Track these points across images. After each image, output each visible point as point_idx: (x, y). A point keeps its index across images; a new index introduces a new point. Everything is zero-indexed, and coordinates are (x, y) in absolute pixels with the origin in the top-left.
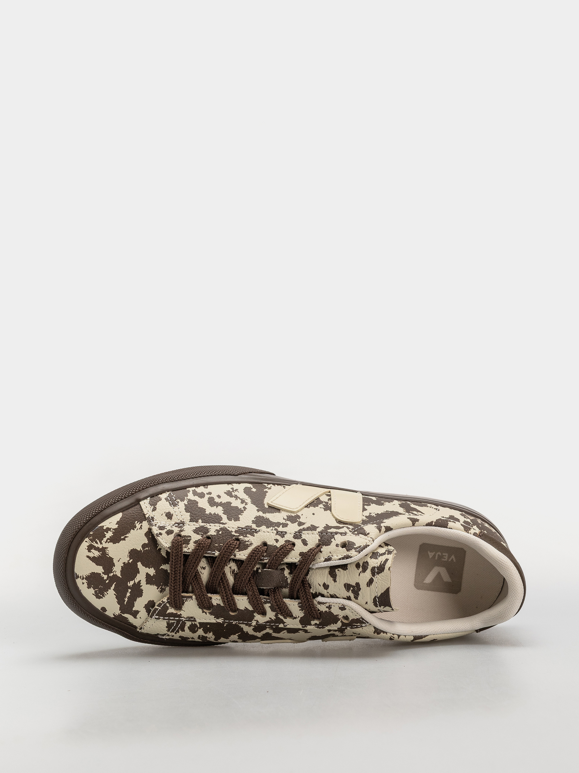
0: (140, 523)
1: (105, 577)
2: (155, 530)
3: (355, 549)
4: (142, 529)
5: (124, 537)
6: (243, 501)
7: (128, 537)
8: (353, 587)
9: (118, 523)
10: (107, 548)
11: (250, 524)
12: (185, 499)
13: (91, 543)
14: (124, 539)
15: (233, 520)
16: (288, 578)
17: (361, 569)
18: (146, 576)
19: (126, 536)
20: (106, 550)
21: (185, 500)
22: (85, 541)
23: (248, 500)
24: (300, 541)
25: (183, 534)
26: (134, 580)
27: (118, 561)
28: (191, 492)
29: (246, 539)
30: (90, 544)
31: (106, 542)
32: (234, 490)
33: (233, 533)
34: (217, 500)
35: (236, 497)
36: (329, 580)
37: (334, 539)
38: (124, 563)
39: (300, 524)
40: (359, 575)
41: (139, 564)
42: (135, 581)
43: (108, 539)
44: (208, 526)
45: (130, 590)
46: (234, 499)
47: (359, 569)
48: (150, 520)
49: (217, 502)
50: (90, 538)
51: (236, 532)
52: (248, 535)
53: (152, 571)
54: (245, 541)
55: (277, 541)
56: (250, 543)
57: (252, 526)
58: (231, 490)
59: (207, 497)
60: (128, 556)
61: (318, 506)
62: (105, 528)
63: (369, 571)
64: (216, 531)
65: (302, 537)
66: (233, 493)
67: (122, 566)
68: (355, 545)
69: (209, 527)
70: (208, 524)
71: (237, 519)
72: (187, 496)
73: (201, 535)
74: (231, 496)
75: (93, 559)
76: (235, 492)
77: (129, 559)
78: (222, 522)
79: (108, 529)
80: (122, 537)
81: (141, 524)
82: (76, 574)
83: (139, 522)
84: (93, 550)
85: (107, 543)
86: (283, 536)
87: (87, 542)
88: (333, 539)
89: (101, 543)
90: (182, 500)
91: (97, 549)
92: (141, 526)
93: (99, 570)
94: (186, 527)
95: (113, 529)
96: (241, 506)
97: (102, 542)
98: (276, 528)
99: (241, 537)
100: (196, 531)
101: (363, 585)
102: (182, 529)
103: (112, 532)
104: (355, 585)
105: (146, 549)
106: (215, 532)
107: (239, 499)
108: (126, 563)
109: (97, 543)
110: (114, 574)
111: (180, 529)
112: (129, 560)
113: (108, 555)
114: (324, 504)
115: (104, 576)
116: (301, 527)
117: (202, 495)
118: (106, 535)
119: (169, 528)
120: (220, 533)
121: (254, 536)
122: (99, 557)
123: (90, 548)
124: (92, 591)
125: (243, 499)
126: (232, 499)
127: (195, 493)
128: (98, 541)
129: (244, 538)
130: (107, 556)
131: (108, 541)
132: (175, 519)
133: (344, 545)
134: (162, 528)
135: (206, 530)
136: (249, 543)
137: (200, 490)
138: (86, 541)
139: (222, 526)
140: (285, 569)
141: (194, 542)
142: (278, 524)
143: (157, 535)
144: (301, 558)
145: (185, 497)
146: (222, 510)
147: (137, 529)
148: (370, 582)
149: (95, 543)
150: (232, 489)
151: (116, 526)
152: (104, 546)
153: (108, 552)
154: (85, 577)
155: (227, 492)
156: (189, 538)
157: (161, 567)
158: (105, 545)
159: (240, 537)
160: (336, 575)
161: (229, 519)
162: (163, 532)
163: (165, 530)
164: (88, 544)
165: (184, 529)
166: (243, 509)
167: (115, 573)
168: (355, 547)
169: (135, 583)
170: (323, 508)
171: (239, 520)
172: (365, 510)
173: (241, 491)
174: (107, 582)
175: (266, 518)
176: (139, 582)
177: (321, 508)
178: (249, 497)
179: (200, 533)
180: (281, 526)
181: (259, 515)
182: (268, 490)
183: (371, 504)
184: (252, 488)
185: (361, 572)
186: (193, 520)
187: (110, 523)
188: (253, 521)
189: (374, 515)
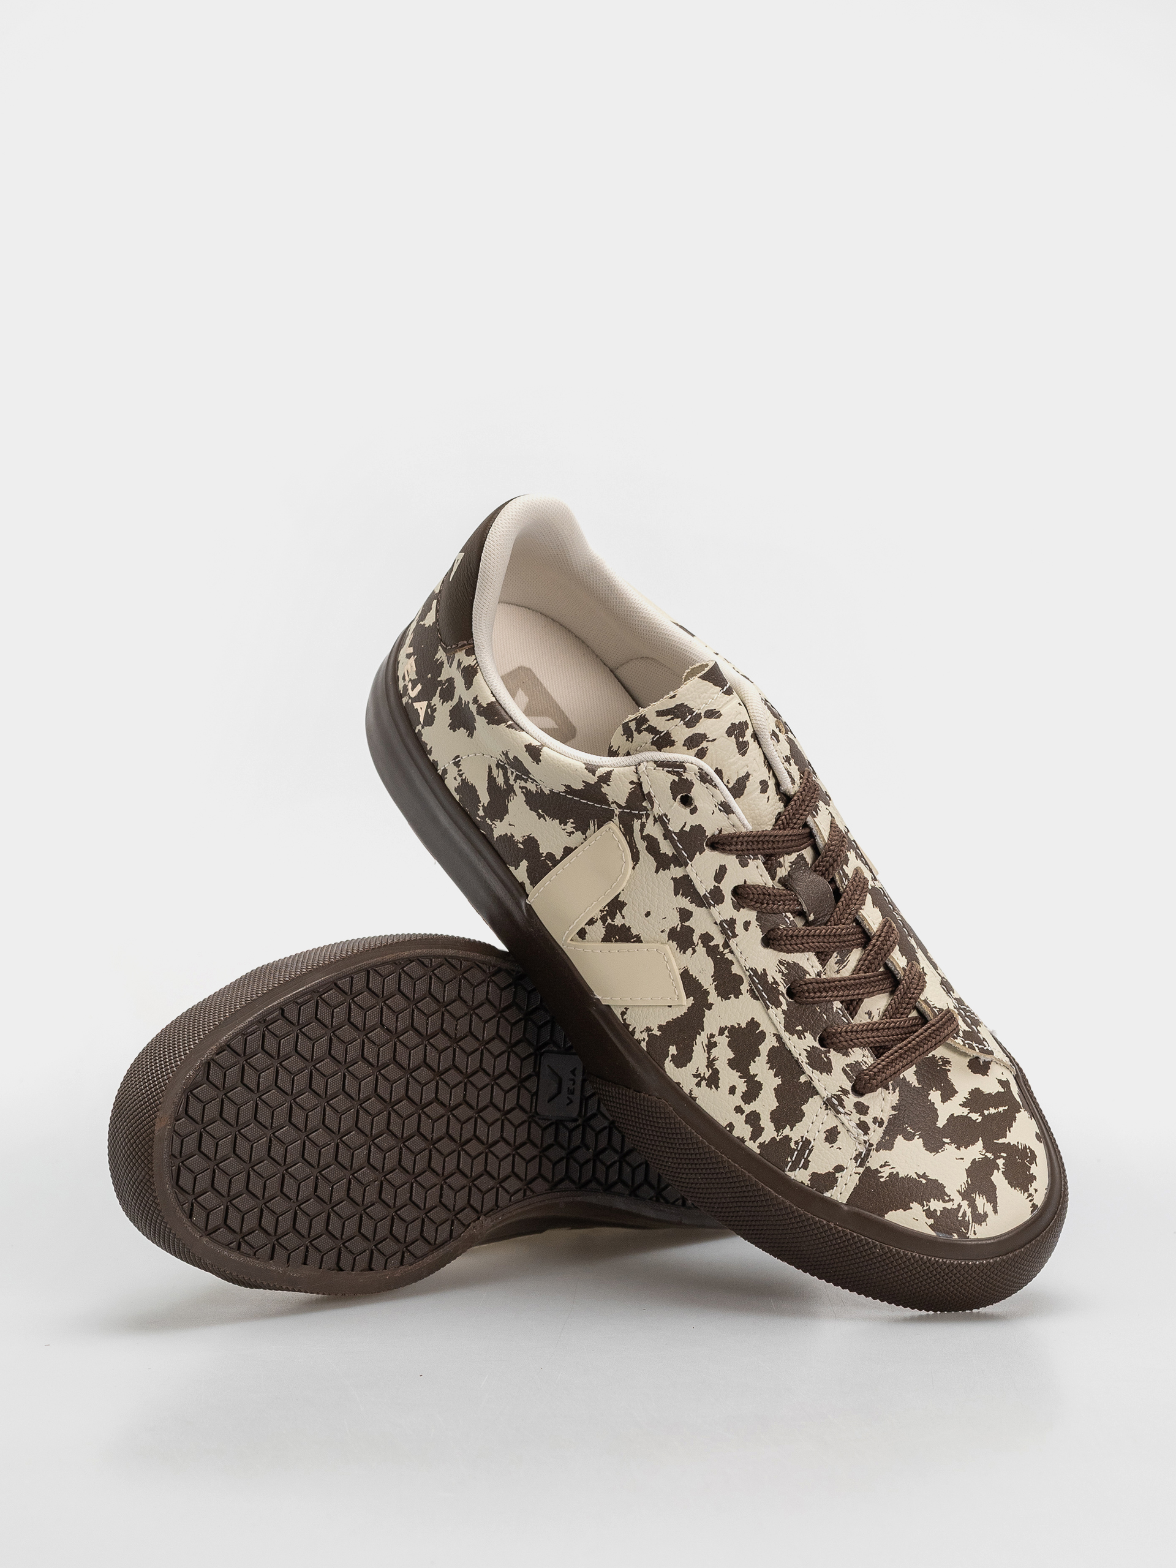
0: (880, 1172)
1: (1000, 1162)
2: (876, 1134)
3: (679, 774)
4: (887, 1162)
5: (921, 1179)
6: (711, 1045)
7: (916, 1173)
8: (737, 739)
9: (907, 1208)
10: (959, 1191)
11: (746, 996)
12: (781, 1137)
13: (971, 1222)
14: (924, 1176)
15: (760, 1029)
16: (790, 863)
17: (704, 744)
18: (949, 1101)
19: (917, 1178)
20: (963, 1191)
21: (784, 1135)
22: (975, 1237)
23: (702, 1039)
24: (721, 886)
25: (848, 1086)
26: (969, 1116)
27: (963, 1159)
28: (760, 1140)
29: (779, 978)
30: (973, 1224)
31: (953, 1200)
32: (699, 1079)
33: (784, 1007)
34: (742, 1087)
35: (710, 1064)
36: (753, 786)
37: (684, 826)
38: (958, 1148)
39: (685, 915)
40: (714, 740)
41: (941, 1122)
42: (969, 1113)
43: (944, 1201)
44: (803, 1060)
45: (986, 1112)
46: (717, 1064)
47: (706, 748)
48: (861, 1159)
49: (746, 1084)
50: (964, 1231)
51: (778, 1005)
52: (770, 980)
53: (935, 1096)
54: (784, 978)
55: (747, 925)
56: (780, 966)
57: (748, 991)
58: (704, 1083)
59: (748, 1109)
60: (943, 1149)
61: (623, 925)
62: (931, 1221)
63: (699, 729)
64: (802, 1036)
65: (714, 886)
66: (706, 1076)
67: (966, 1148)
68: (674, 780)
69: (805, 1054)
70: (800, 1061)
71: (753, 1024)
72: (773, 1139)
73: (828, 1054)
74: (716, 1072)
75: (992, 1199)
76: (702, 1075)
77: (946, 1145)
78: (777, 1045)
79: (930, 1214)
80: (924, 1181)
81: (880, 1169)
82: (1032, 1212)
83: (879, 1175)
84: (981, 1211)
85: (951, 1198)
86: (732, 922)
87: (974, 1231)
88: (684, 829)
89: (960, 1206)
90: (787, 1139)
91: (973, 1205)
92: (881, 1167)
93: (998, 1178)
94: (835, 1090)
95: (924, 1206)
96: (723, 1041)
97: (956, 1206)
98: (721, 949)
99: (782, 989)
100: (826, 1067)
101: (724, 723)
102: (840, 1093)
103: (930, 1204)
104: (733, 736)
105: (911, 1130)
106: (805, 1038)
107: (710, 1056)
108: (956, 1145)
109: (964, 1214)
110: (986, 1152)
111: (843, 1097)
112: (948, 1143)
113: (967, 1181)
114: (609, 921)
115: (1001, 1166)
116: (692, 907)
117: (753, 1119)
118: (942, 1209)
119: (856, 1117)
120: (800, 1028)
121: (764, 970)
122: (982, 1193)
123: (980, 1218)
124: (1034, 1169)
125: (706, 1048)
126: (722, 1065)
127: (757, 1132)
128: (960, 1214)
129: (780, 984)
130: (970, 1183)
131: (947, 1198)
132: (829, 1120)
133: (687, 801)
134: (864, 1127)
135: (812, 1054)
136: (783, 968)
137: (742, 1130)
138: (975, 1234)
139: (786, 1036)
140: (780, 878)
141: (847, 1056)
142: (712, 952)
143: (881, 1124)
144: (750, 859)
145: (778, 1140)
146: (754, 1062)
147: (892, 1168)
148: (712, 714)
149: (967, 1216)
150: (698, 1084)
151: (915, 1205)
152: (960, 1198)
153: (963, 1186)
154: (1026, 1194)
155: (713, 1086)
156: (847, 1069)
157: (917, 1085)
158: (958, 1199)
159: (784, 991)
160: (739, 779)
161: (762, 1036)
162: (868, 1119)
163: (863, 1118)
164: (977, 1226)
165: (839, 1091)
166: (726, 1032)
167: (982, 1152)
168: (676, 779)
169: (971, 1111)
170: (621, 913)
171: (753, 1019)
172: (568, 851)
173: (691, 1068)
174: (1005, 1155)
175: (714, 981)
176: (963, 1105)
177: (623, 917)
178: (693, 1046)
179: (826, 1060)
180: (712, 944)
181: (718, 996)
182: (652, 1031)
183: (544, 855)
184: (670, 1058)
185: (707, 741)
186: (811, 1090)
187: (917, 1220)
188: (737, 997)
189: (572, 823)
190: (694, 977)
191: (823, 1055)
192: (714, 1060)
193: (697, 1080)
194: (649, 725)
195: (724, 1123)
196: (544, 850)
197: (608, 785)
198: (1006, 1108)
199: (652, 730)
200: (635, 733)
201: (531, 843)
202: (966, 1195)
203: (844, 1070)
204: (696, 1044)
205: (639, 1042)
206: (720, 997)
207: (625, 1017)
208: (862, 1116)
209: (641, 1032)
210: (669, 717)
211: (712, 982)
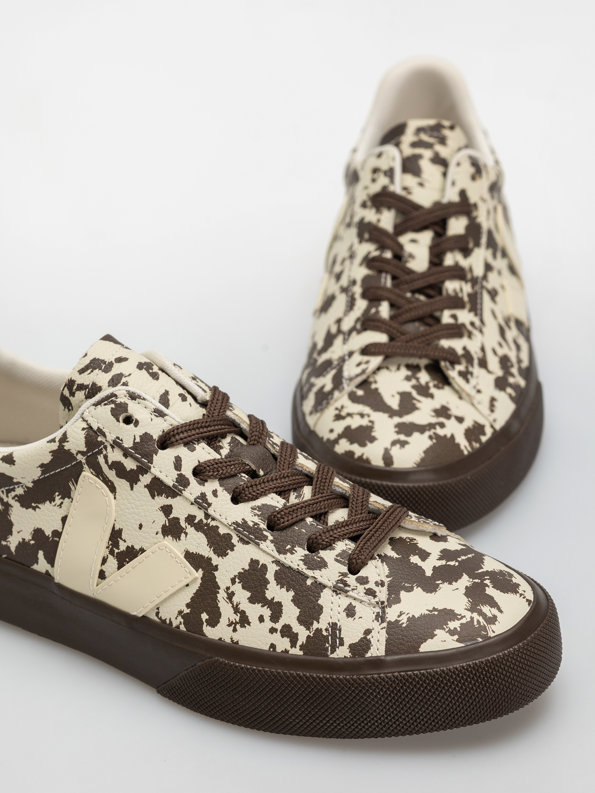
1: (487, 582)
2: (383, 594)
3: (113, 402)
4: (401, 612)
5: (433, 613)
6: (230, 596)
7: (427, 610)
8: (147, 372)
9: (432, 636)
10: (466, 609)
11: (239, 547)
12: (313, 632)
13: (486, 625)
14: (434, 609)
15: (261, 564)
16: (228, 443)
17: (124, 380)
18: (427, 559)
19: (430, 613)
20: (469, 608)
21: (314, 629)
22: (495, 634)
23: (222, 595)
24: (183, 472)
25: (345, 569)
26: (447, 564)
27: (458, 589)
28: (299, 643)
29: (256, 519)
30: (489, 626)
31: (465, 616)
32: (233, 625)
33: (271, 538)
34: (267, 612)
35: (236, 609)
36: (174, 398)
37: (135, 439)
38: (450, 584)
39: (167, 510)
40: (130, 375)
41: (429, 573)
42: (446, 563)
43: (459, 619)
44: (303, 568)
45: (460, 559)
46: (241, 607)
47: (126, 382)
48: (381, 617)
49: (269, 609)
50: (484, 633)
51: (265, 538)
52: (251, 524)
53: (415, 559)
54: (260, 518)
55: (215, 493)
56: (254, 511)
57: (238, 541)
58: (238, 626)
59: (279, 626)
60: (439, 588)
61: (128, 547)
62: (456, 637)
63: (115, 371)
64: (294, 551)
65: (178, 475)
66: (238, 620)
67: (456, 582)
68: (112, 408)
69: (301, 563)
70: (300, 570)
71: (254, 563)
72: (309, 637)
73: (319, 555)
74: (243, 613)
75: (494, 605)
76: (234, 622)
77: (440, 585)
78: (278, 568)
79: (452, 632)
80: (436, 613)
81: (398, 619)
82: (529, 605)
83: (400, 623)
84: (489, 615)
85: (463, 615)
86: (203, 496)
87: (492, 630)
88: (136, 441)
90: (319, 631)
91: (481, 613)
92: (399, 616)
93: (491, 591)
94: (336, 577)
95: (445, 629)
96: (237, 588)
97: (469, 619)
98: (205, 521)
99: (263, 526)
100: (322, 565)
101: (132, 363)
102: (341, 577)
103: (448, 626)
104: (144, 370)
105: (409, 585)
106: (296, 551)
107: (233, 604)
108: (448, 583)
109: (478, 622)
110: (473, 580)
111: (345, 579)
112: (441, 583)
113: (469, 601)
114: (116, 551)
115: (489, 584)
116: (169, 501)
117: (287, 631)
118: (460, 625)
119: (361, 589)
120: (289, 547)
121: (243, 519)
122: (484, 604)
123: (493, 620)
124: (514, 581)
125: (228, 600)
126: (245, 606)
127: (294, 639)
128: (475, 623)
129: (259, 523)
130: (471, 601)
131: (459, 617)
132: (344, 601)
133: (128, 420)
134: (371, 593)
135: (306, 561)
136: (256, 511)
137: (283, 644)
138: (494, 632)
139: (281, 557)
140: (225, 456)
141: (334, 549)
142: (199, 527)
143: (382, 584)
144: (195, 444)
145: (312, 636)
146: (268, 589)
147: (408, 614)
148: (120, 360)
149: (481, 622)
150: (235, 630)
151: (437, 632)
152: (470, 613)
153: (467, 605)
154: (518, 595)
155: (246, 625)
156: (338, 558)
157: (398, 556)
158: (468, 614)
159: (265, 527)
160: (161, 396)
161: (265, 567)
162: (371, 585)
163: (367, 586)
164: (492, 626)
165: (340, 576)
166: (237, 580)
167: (469, 580)
168: (113, 406)
169: (448, 561)
170: (122, 539)
171: (252, 559)
172: (64, 519)
173: (224, 621)
174: (488, 577)
175: (210, 547)
176: (439, 559)
177: (125, 541)
178: (218, 604)
179: (319, 560)
180: (196, 521)
181: (219, 557)
182: (183, 612)
183: (50, 536)
184: (205, 624)
185: (125, 377)
186: (320, 587)
187: (445, 641)
188: (232, 550)
189: (58, 496)
190: (195, 553)
191: (315, 557)
192: (237, 605)
193: (231, 628)
194: (78, 384)
195: (266, 647)
196: (48, 533)
197: (68, 442)
198: (473, 555)
199: (81, 387)
200: (71, 398)
201: (38, 533)
202: (472, 609)
203: (336, 560)
204: (219, 602)
205: (178, 627)
206: (220, 557)
207: (160, 616)
208: (365, 586)
209: (176, 618)
210: (89, 371)
211: (209, 549)
